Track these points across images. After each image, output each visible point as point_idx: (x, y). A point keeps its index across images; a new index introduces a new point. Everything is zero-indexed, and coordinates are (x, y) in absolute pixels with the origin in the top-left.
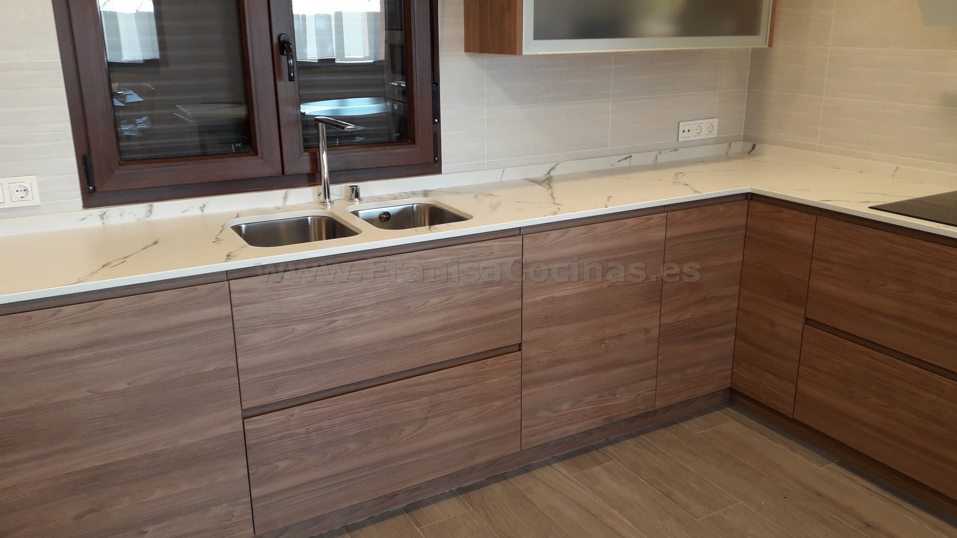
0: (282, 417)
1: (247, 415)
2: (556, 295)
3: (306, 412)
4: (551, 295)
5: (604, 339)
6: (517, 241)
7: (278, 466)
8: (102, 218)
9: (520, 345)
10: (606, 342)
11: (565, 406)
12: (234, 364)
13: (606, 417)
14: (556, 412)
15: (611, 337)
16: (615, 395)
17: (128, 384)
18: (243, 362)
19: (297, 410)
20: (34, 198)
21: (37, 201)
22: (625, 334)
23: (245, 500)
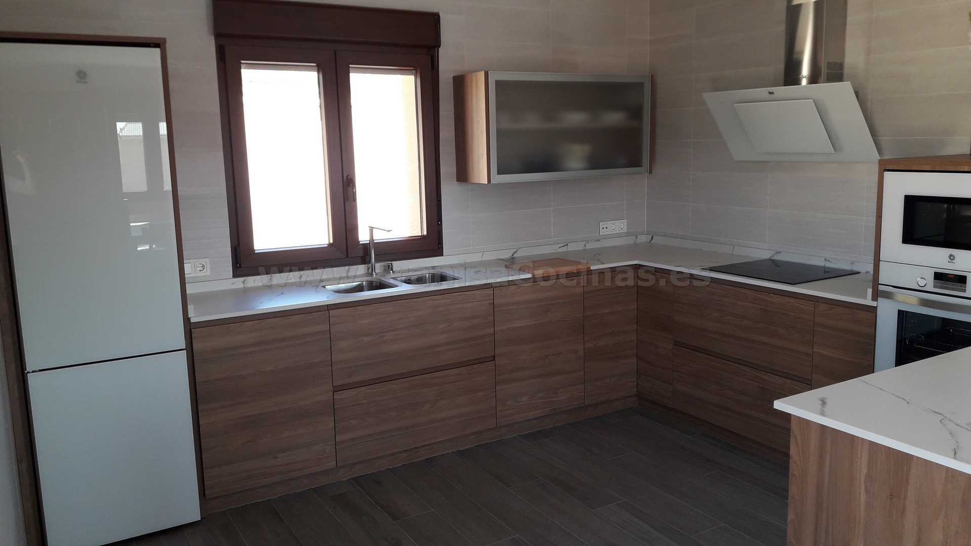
0: (354, 392)
1: (336, 389)
2: (515, 325)
3: (368, 390)
4: (512, 325)
5: (547, 356)
6: (490, 292)
7: (351, 423)
8: (244, 283)
9: (494, 356)
10: (549, 358)
11: (524, 399)
12: (330, 358)
13: (552, 408)
14: (519, 403)
15: (553, 355)
16: (557, 394)
17: (274, 367)
18: (335, 357)
19: (362, 389)
20: (207, 272)
21: (209, 273)
22: (561, 353)
23: (332, 442)
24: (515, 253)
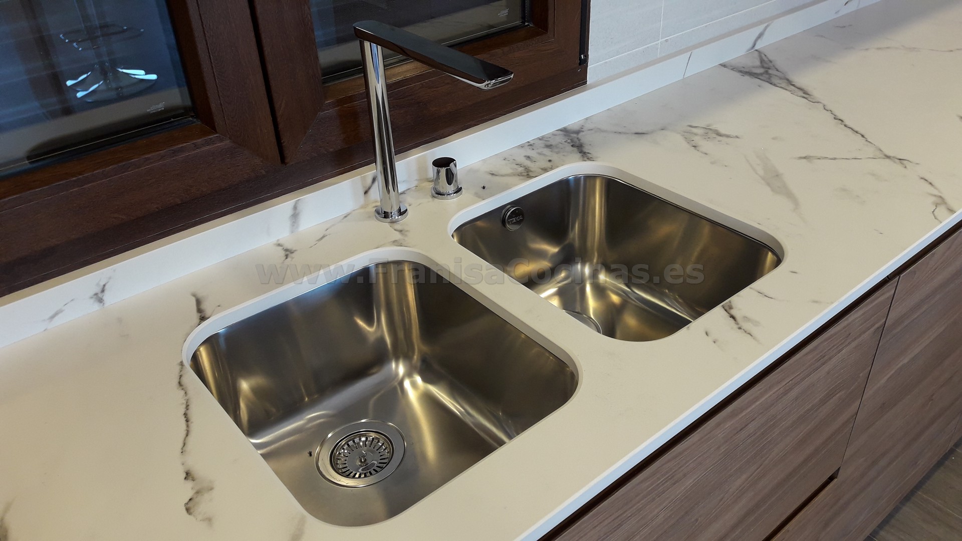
4: (900, 365)
5: (932, 395)
15: (942, 386)
16: (916, 464)
24: (760, 36)
